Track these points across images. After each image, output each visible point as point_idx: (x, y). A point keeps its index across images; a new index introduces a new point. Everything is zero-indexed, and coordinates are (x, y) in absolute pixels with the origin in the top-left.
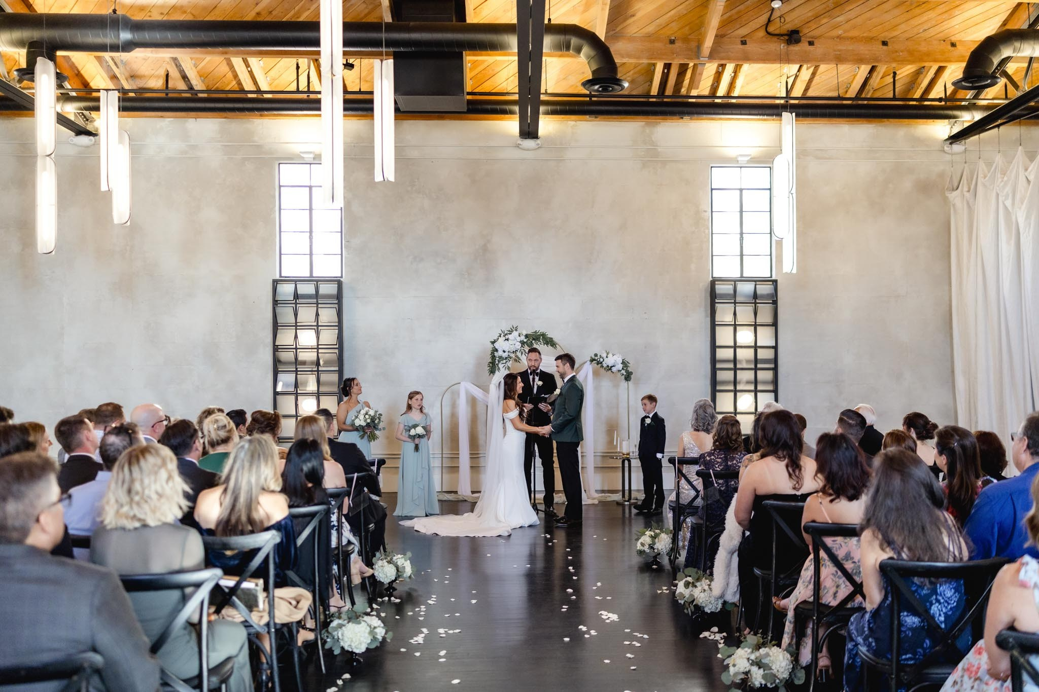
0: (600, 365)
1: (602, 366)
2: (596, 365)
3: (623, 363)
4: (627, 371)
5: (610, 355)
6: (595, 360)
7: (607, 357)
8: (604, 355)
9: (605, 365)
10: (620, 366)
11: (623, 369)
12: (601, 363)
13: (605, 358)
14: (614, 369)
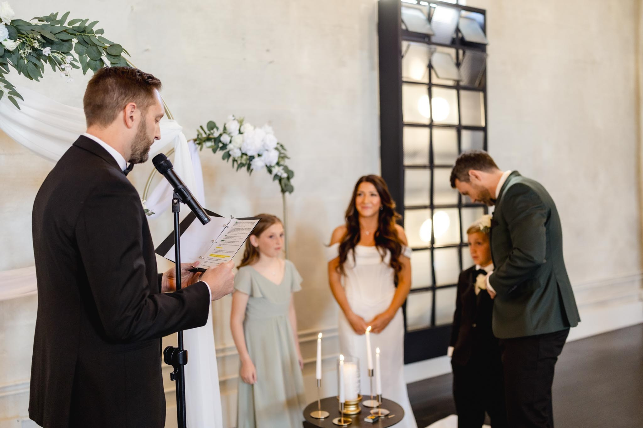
0: (220, 153)
1: (228, 156)
2: (210, 150)
3: (280, 148)
4: (286, 169)
5: (247, 128)
6: (208, 139)
7: (240, 133)
8: (233, 127)
9: (236, 153)
10: (272, 157)
11: (278, 164)
12: (224, 146)
13: (235, 133)
14: (258, 163)
